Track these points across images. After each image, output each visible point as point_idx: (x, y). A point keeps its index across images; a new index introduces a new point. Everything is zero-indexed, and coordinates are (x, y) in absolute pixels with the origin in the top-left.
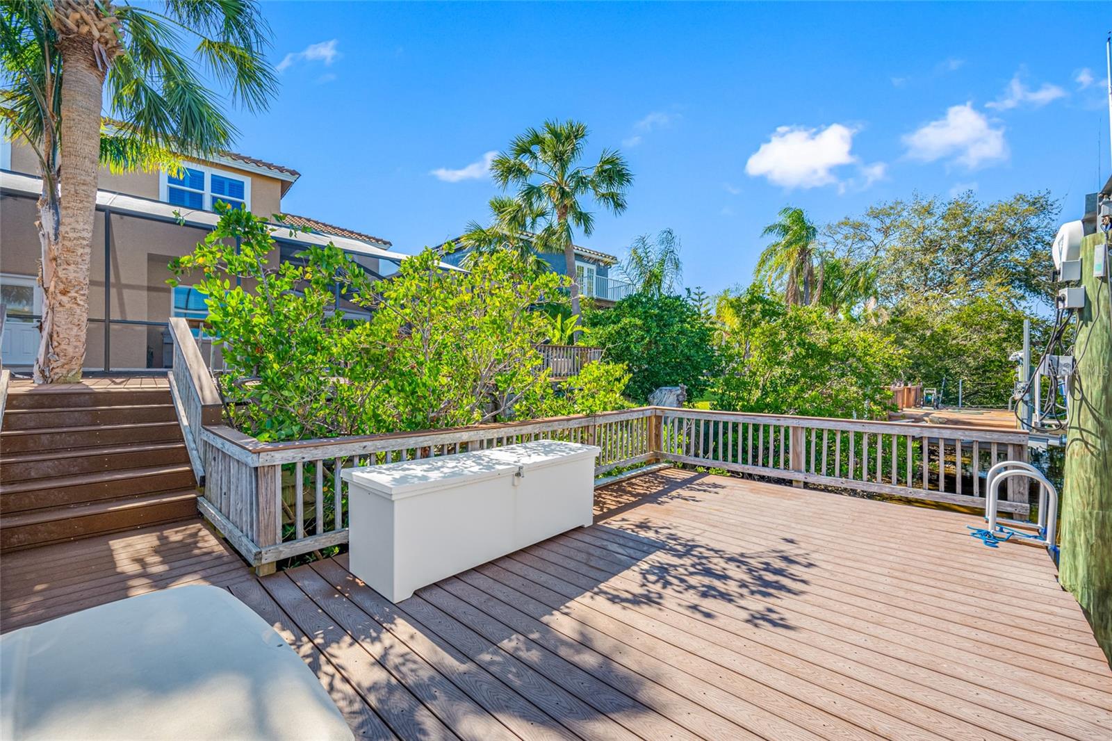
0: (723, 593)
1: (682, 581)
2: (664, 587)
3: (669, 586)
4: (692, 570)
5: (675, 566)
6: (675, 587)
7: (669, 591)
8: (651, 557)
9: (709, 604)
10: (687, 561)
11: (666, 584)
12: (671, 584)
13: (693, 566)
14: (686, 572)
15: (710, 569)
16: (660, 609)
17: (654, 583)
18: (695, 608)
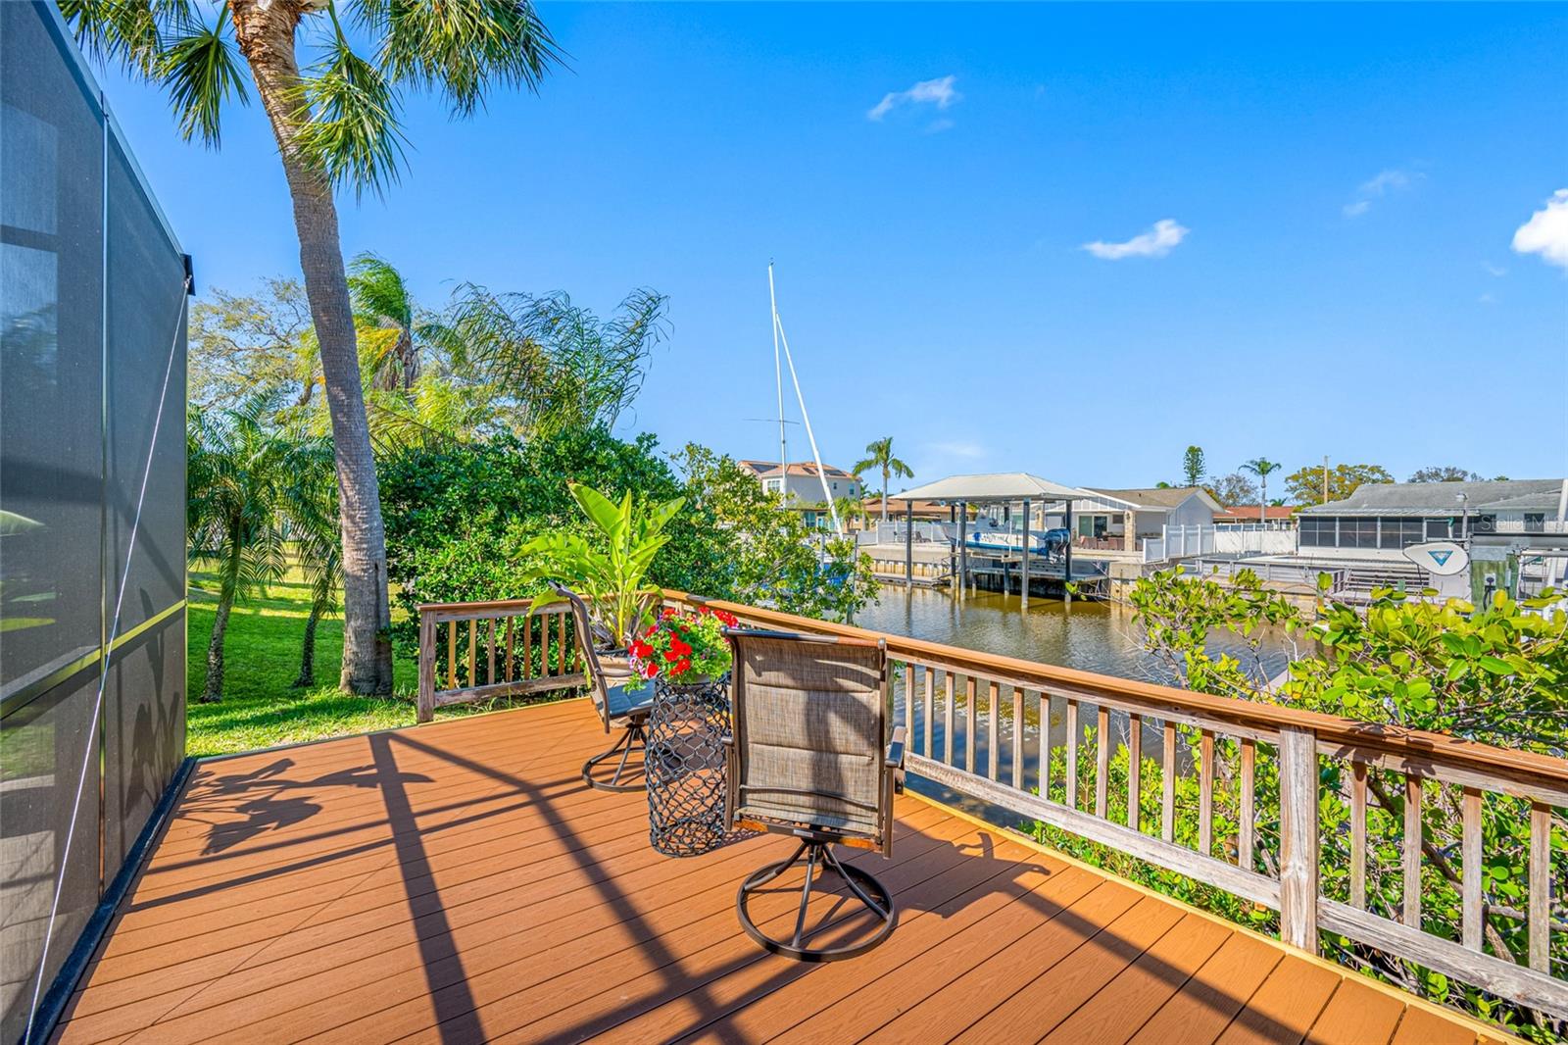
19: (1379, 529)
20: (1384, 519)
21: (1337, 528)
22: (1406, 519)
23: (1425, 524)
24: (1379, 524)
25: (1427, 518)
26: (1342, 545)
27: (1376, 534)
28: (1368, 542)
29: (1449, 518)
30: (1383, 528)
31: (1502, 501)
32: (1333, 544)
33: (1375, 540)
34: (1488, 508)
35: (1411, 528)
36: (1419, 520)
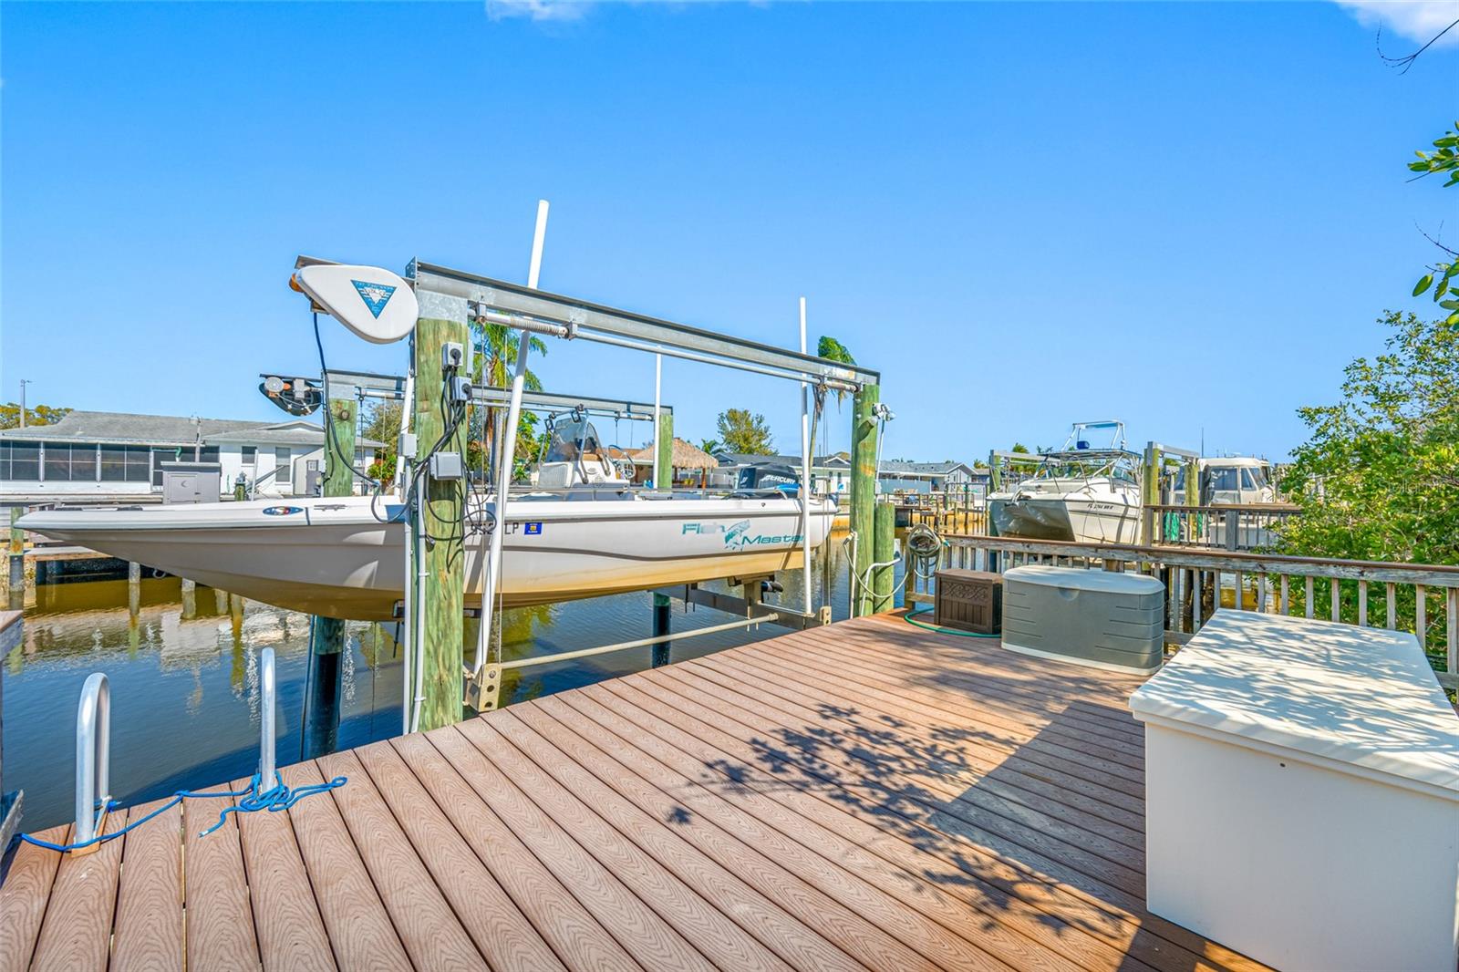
0: (862, 735)
1: (911, 751)
2: (934, 747)
3: (928, 746)
4: (894, 765)
5: (919, 772)
6: (919, 745)
7: (928, 743)
8: (958, 792)
9: (885, 727)
10: (900, 781)
11: (931, 750)
12: (926, 749)
13: (891, 771)
14: (905, 762)
15: (867, 766)
16: (933, 725)
17: (948, 752)
18: (897, 725)
19: (99, 458)
20: (105, 447)
21: (42, 457)
22: (130, 448)
23: (152, 454)
24: (99, 452)
25: (154, 447)
26: (47, 478)
27: (95, 465)
28: (86, 474)
29: (177, 448)
30: (104, 457)
31: (224, 433)
32: (36, 478)
33: (95, 471)
34: (212, 440)
35: (137, 458)
36: (146, 449)
